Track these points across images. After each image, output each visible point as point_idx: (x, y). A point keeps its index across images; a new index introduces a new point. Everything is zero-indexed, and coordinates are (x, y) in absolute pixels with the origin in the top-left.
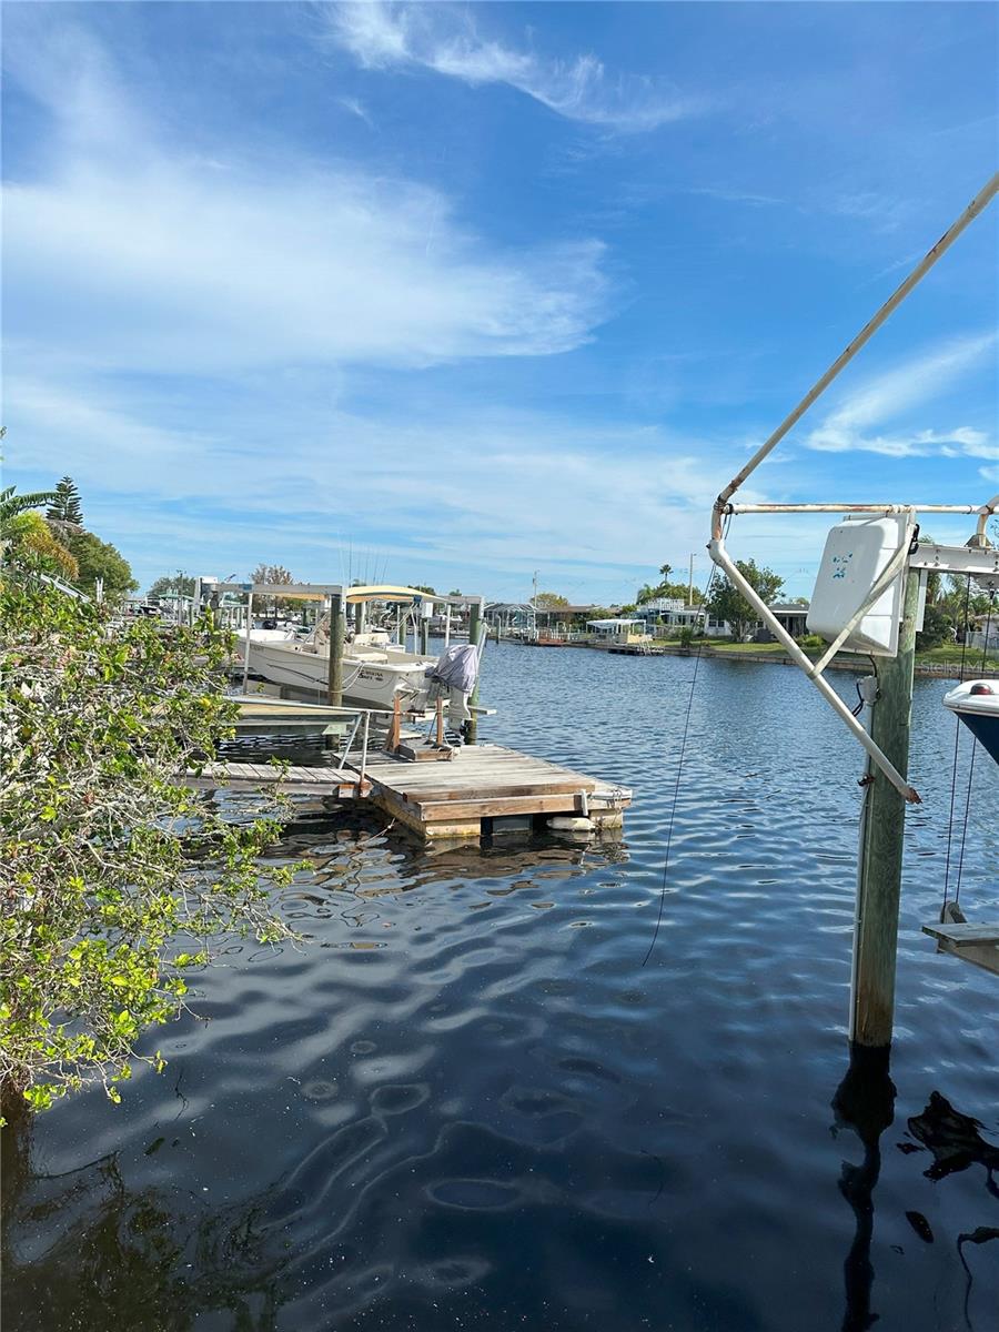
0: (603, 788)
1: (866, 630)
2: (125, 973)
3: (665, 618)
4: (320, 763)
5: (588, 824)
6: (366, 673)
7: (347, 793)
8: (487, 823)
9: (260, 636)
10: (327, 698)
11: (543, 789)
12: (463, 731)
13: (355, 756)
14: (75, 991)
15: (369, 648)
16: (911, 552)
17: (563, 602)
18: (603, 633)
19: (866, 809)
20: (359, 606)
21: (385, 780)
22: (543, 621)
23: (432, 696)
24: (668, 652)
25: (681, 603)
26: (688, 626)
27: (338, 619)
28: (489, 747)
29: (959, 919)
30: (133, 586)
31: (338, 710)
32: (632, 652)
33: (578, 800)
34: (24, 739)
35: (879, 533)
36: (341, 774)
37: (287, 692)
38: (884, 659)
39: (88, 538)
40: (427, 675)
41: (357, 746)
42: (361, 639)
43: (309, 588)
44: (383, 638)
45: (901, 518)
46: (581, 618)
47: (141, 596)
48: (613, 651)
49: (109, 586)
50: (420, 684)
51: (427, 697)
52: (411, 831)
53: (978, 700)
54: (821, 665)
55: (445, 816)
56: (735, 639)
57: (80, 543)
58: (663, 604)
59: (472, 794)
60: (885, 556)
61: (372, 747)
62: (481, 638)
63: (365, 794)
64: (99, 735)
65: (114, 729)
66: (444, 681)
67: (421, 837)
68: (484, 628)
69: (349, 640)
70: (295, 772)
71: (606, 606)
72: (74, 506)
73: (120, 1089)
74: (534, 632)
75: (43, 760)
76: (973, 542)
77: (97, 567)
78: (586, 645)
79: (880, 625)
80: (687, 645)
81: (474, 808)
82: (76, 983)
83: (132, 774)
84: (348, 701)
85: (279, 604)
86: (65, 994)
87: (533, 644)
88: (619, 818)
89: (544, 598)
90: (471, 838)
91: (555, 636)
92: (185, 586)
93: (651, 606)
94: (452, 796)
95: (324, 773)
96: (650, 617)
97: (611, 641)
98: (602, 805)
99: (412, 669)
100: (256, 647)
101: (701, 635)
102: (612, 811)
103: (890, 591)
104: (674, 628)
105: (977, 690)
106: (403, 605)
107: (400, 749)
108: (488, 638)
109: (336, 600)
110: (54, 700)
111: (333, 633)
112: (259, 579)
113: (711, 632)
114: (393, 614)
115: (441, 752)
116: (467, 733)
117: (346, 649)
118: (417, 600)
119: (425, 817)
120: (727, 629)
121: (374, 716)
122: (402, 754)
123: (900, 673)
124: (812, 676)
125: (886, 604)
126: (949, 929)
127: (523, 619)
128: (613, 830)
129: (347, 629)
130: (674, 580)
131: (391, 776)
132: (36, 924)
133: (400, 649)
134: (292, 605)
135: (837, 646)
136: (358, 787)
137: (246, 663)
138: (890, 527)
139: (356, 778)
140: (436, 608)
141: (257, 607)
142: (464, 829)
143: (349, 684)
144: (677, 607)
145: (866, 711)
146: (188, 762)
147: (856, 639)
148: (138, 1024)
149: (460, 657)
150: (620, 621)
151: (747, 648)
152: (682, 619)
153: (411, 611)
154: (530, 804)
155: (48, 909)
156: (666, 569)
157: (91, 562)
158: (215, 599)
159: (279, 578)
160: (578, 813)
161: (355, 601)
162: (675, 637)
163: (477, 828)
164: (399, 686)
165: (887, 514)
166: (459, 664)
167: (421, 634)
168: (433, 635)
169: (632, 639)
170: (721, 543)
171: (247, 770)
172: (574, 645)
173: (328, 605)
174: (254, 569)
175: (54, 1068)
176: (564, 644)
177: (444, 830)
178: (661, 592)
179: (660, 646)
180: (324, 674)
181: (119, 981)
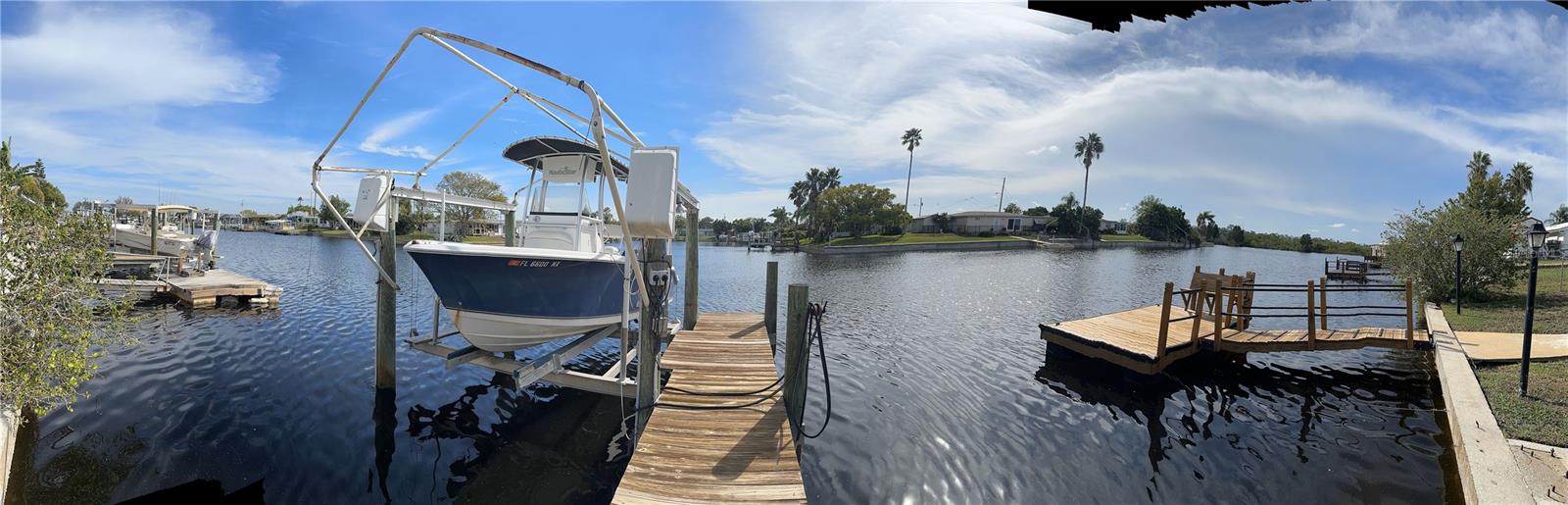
0: (270, 287)
1: (376, 221)
2: (72, 362)
3: (300, 220)
4: (150, 279)
5: (265, 300)
6: (167, 242)
7: (161, 290)
8: (219, 298)
9: (120, 227)
10: (151, 252)
11: (243, 286)
12: (209, 265)
13: (164, 275)
14: (53, 369)
15: (168, 232)
16: (392, 190)
17: (254, 213)
18: (272, 226)
19: (379, 293)
20: (164, 214)
21: (176, 284)
22: (245, 221)
23: (197, 251)
24: (302, 234)
25: (307, 213)
26: (311, 223)
27: (155, 220)
28: (220, 270)
29: (416, 334)
30: (66, 205)
31: (156, 257)
32: (285, 234)
33: (260, 291)
34: (29, 267)
35: (380, 181)
36: (158, 282)
37: (133, 250)
38: (384, 233)
39: (48, 185)
40: (194, 243)
41: (164, 271)
42: (164, 228)
43: (141, 206)
44: (175, 228)
45: (387, 175)
46: (262, 220)
47: (70, 209)
48: (277, 233)
49: (57, 205)
50: (191, 246)
51: (194, 252)
52: (188, 303)
53: (414, 246)
54: (359, 235)
55: (201, 296)
56: (332, 228)
57: (45, 187)
58: (299, 213)
59: (213, 287)
60: (382, 191)
61: (171, 272)
62: (218, 228)
63: (168, 290)
64: (58, 266)
65: (64, 262)
66: (202, 245)
67: (192, 304)
68: (219, 224)
69: (160, 229)
70: (138, 282)
71: (274, 215)
72: (42, 171)
73: (73, 406)
74: (242, 226)
75: (36, 276)
76: (415, 187)
77: (52, 197)
78: (265, 231)
79: (381, 219)
80: (310, 230)
81: (214, 292)
82: (53, 366)
83: (71, 281)
84: (159, 254)
85: (128, 214)
86: (49, 371)
87: (241, 230)
88: (277, 299)
89: (246, 212)
90: (212, 303)
91: (251, 227)
92: (88, 205)
93: (294, 214)
94: (204, 289)
95: (151, 283)
96: (293, 219)
97: (276, 229)
98: (270, 293)
99: (188, 240)
100: (119, 231)
101: (317, 227)
102: (274, 296)
103: (384, 206)
104: (304, 224)
105: (414, 243)
106: (183, 214)
107: (182, 272)
108: (221, 228)
109: (154, 211)
110: (40, 251)
111: (153, 226)
112: (119, 202)
113: (321, 225)
114: (180, 218)
115: (200, 272)
116: (211, 265)
117: (158, 232)
118: (190, 211)
119: (193, 296)
120: (328, 224)
121: (171, 259)
122: (184, 274)
123: (390, 239)
124: (355, 239)
125: (383, 210)
126: (414, 339)
127: (237, 221)
128: (276, 303)
129: (158, 224)
130: (304, 204)
131: (180, 283)
132: (36, 342)
133: (180, 232)
134: (134, 214)
135: (365, 227)
136: (165, 288)
137: (114, 237)
138: (384, 179)
139: (164, 284)
140: (198, 216)
141: (118, 215)
142: (209, 300)
143: (160, 247)
144: (306, 215)
145: (378, 253)
146: (93, 278)
147: (373, 224)
148: (78, 381)
149: (209, 235)
150: (280, 221)
151: (336, 232)
152: (308, 220)
153: (187, 217)
154: (238, 292)
155: (41, 337)
156: (300, 199)
157: (50, 195)
158: (100, 210)
159: (127, 201)
160: (259, 296)
161: (162, 212)
162: (304, 228)
163: (215, 299)
164: (182, 248)
165: (383, 173)
166: (208, 238)
167: (192, 226)
168: (196, 227)
169: (285, 228)
170: (317, 183)
171: (118, 282)
172: (259, 231)
173: (150, 213)
174: (116, 198)
175: (46, 400)
176: (255, 230)
177: (200, 301)
178: (297, 209)
179: (298, 231)
180: (150, 243)
181: (71, 365)
